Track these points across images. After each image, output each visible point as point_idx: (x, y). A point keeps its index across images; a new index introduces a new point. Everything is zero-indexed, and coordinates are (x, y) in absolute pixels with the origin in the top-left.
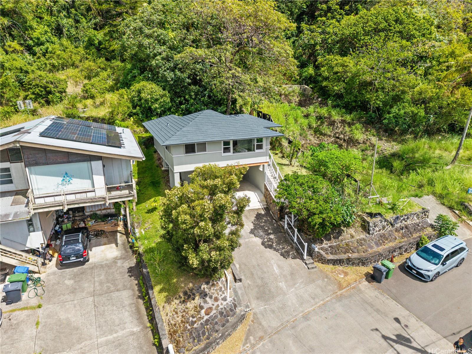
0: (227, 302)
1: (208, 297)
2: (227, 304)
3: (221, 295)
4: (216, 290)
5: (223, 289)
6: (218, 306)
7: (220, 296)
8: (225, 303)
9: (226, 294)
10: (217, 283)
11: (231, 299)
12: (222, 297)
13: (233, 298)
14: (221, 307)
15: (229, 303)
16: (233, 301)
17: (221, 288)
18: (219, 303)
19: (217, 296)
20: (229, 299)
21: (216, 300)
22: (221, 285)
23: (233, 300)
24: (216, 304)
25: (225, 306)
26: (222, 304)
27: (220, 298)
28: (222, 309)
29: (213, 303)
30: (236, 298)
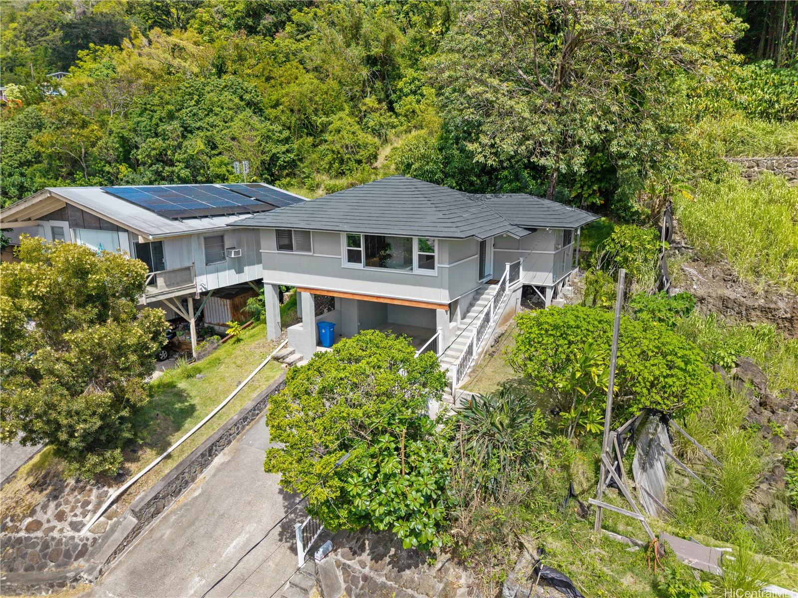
0: (76, 534)
1: (55, 503)
2: (73, 538)
3: (75, 515)
4: (78, 501)
5: (90, 507)
6: (52, 529)
7: (72, 514)
8: (69, 533)
9: (88, 517)
10: (91, 490)
11: (90, 535)
12: (74, 519)
13: (96, 536)
14: (56, 534)
15: (77, 540)
16: (89, 543)
17: (87, 503)
18: (59, 526)
19: (67, 510)
20: (84, 532)
21: (60, 517)
22: (93, 497)
23: (91, 540)
24: (54, 523)
25: (64, 540)
26: (61, 531)
27: (69, 519)
28: (53, 539)
29: (51, 518)
30: (100, 541)
